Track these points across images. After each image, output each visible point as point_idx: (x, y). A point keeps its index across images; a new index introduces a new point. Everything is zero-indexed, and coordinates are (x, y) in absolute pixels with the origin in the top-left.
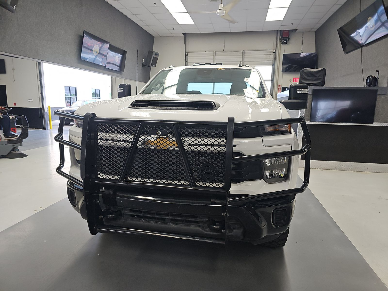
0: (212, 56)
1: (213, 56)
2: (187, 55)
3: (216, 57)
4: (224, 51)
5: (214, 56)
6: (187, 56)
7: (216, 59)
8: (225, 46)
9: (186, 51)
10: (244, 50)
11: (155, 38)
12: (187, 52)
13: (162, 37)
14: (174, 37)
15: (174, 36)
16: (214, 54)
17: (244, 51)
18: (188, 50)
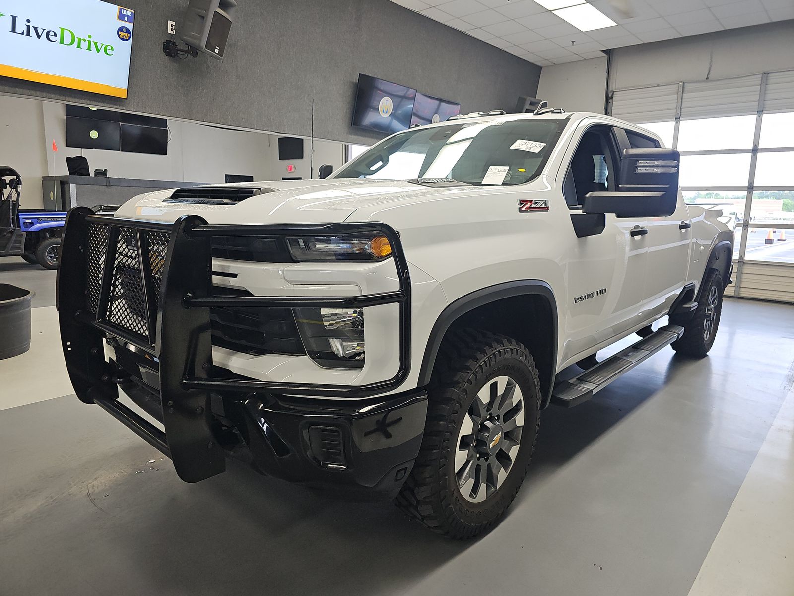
0: (675, 94)
1: (678, 94)
2: (612, 98)
3: (684, 95)
4: (707, 79)
5: (680, 94)
6: (610, 101)
7: (683, 100)
8: (711, 66)
9: (610, 89)
10: (765, 70)
11: (543, 68)
12: (611, 92)
13: (559, 64)
14: (585, 61)
15: (585, 59)
16: (681, 90)
17: (765, 73)
18: (614, 86)
